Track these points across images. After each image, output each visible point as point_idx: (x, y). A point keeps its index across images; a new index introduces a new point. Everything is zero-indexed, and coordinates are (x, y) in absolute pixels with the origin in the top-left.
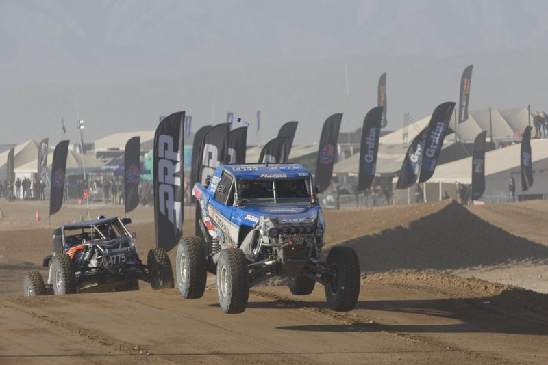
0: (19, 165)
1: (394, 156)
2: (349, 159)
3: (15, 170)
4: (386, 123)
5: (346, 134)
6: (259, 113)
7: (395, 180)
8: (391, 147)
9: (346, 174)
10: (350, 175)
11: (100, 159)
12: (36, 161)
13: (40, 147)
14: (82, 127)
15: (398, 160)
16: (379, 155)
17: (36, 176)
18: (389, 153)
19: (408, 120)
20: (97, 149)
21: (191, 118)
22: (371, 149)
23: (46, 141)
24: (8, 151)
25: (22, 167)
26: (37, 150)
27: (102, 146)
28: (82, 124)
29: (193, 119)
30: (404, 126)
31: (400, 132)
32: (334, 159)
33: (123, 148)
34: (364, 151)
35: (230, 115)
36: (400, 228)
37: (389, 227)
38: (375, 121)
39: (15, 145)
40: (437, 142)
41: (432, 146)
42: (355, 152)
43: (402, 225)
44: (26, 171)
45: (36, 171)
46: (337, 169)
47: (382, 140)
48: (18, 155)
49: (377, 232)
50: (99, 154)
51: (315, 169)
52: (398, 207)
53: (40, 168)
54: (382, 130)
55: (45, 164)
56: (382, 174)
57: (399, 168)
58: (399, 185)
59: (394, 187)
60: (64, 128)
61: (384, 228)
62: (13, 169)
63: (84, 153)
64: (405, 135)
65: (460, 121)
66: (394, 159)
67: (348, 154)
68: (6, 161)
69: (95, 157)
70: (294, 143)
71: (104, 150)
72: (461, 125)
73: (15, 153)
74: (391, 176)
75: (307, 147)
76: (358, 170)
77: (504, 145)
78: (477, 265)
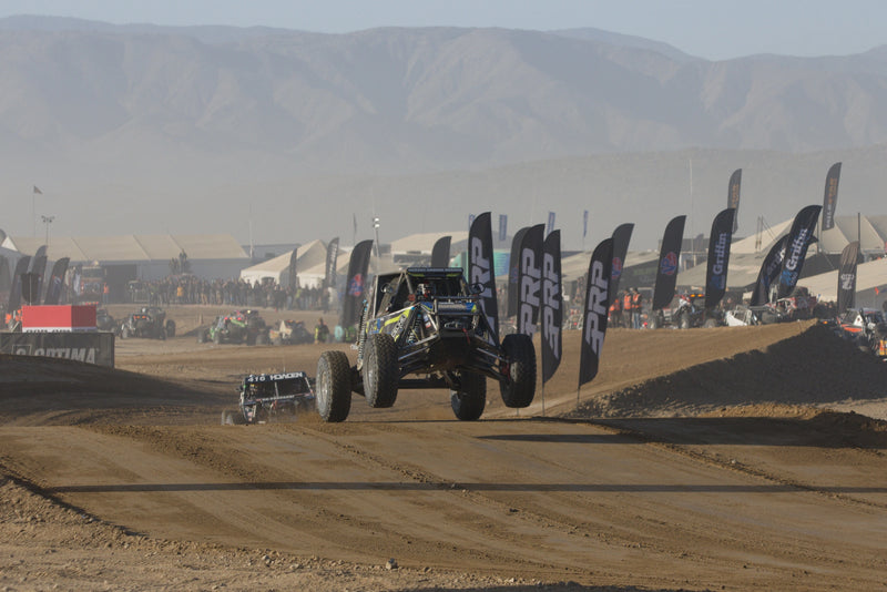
0: (304, 269)
1: (745, 267)
2: (692, 270)
3: (299, 275)
4: (736, 228)
5: (689, 240)
6: (586, 213)
7: (748, 296)
8: (742, 257)
9: (688, 288)
10: (693, 288)
11: (398, 264)
12: (325, 264)
13: (329, 249)
14: (377, 226)
15: (750, 272)
16: (730, 267)
17: (325, 283)
18: (739, 264)
19: (762, 225)
20: (394, 252)
21: (506, 217)
22: (721, 259)
23: (336, 241)
24: (290, 253)
25: (309, 270)
26: (325, 252)
27: (399, 248)
28: (377, 223)
29: (508, 219)
30: (757, 233)
31: (752, 239)
32: (675, 270)
33: (430, 252)
34: (712, 260)
35: (552, 215)
36: (756, 352)
38: (725, 224)
39: (299, 245)
40: (799, 252)
41: (794, 257)
42: (700, 261)
43: (758, 348)
44: (312, 275)
45: (323, 276)
46: (682, 280)
47: (734, 248)
48: (301, 257)
49: (729, 356)
50: (398, 258)
51: (655, 280)
53: (327, 272)
54: (733, 236)
55: (334, 269)
56: (730, 289)
57: (755, 280)
60: (355, 225)
62: (296, 274)
63: (380, 256)
64: (759, 243)
65: (824, 228)
66: (744, 271)
67: (690, 264)
68: (288, 263)
69: (392, 261)
70: (630, 249)
71: (404, 253)
72: (824, 232)
73: (298, 256)
74: (742, 290)
75: (643, 254)
76: (704, 284)
77: (874, 257)
78: (846, 398)
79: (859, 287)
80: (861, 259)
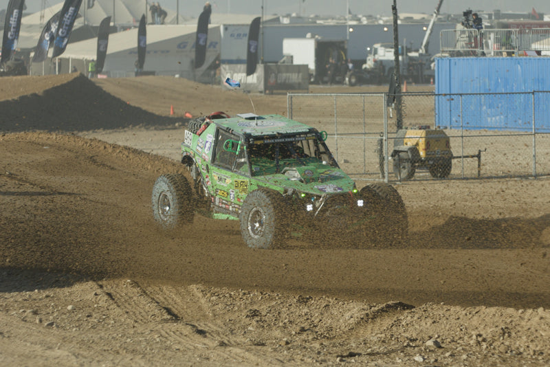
1: (32, 34)
4: (26, 8)
7: (32, 54)
8: (31, 26)
15: (35, 38)
16: (21, 33)
18: (27, 31)
19: (45, 4)
22: (14, 28)
30: (42, 10)
31: (38, 14)
34: (7, 29)
36: (35, 95)
37: (25, 94)
40: (68, 23)
41: (64, 27)
43: (37, 92)
47: (24, 20)
49: (16, 98)
52: (34, 77)
54: (24, 12)
56: (21, 49)
57: (35, 44)
58: (35, 59)
59: (31, 60)
61: (21, 95)
64: (42, 17)
65: (89, 7)
66: (31, 37)
72: (89, 10)
74: (27, 52)
77: (125, 28)
78: (99, 129)
79: (110, 50)
80: (114, 30)
